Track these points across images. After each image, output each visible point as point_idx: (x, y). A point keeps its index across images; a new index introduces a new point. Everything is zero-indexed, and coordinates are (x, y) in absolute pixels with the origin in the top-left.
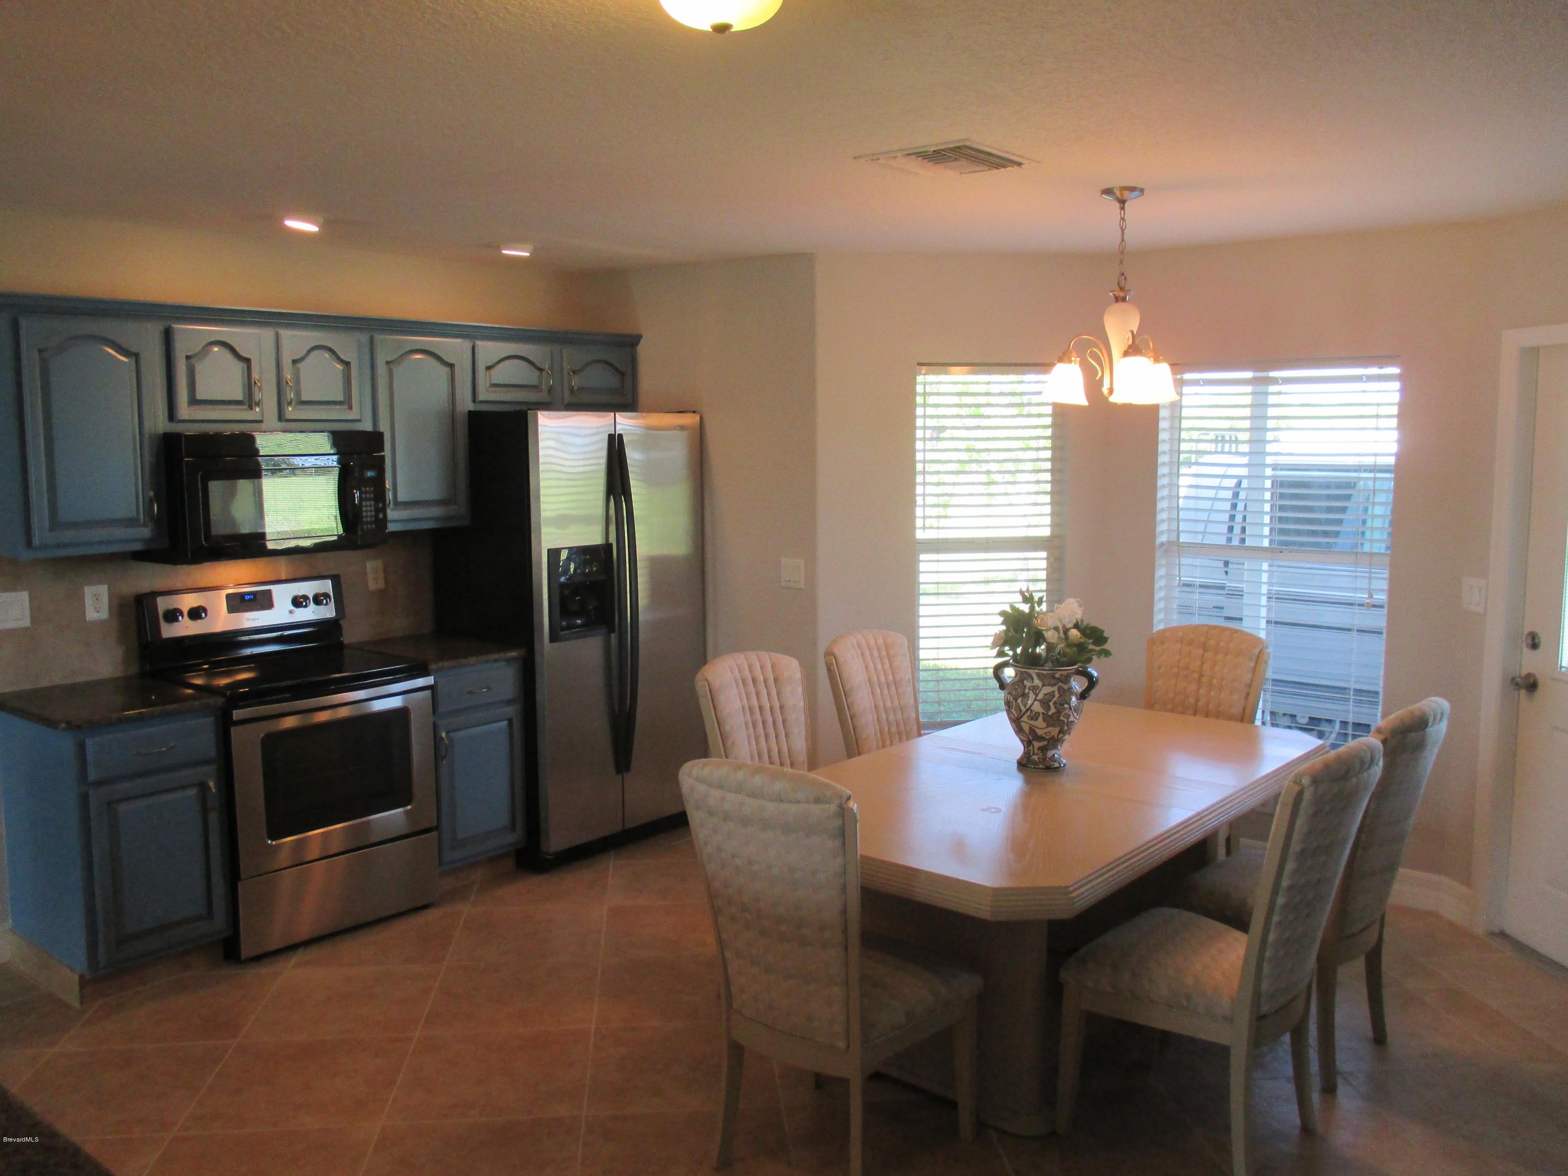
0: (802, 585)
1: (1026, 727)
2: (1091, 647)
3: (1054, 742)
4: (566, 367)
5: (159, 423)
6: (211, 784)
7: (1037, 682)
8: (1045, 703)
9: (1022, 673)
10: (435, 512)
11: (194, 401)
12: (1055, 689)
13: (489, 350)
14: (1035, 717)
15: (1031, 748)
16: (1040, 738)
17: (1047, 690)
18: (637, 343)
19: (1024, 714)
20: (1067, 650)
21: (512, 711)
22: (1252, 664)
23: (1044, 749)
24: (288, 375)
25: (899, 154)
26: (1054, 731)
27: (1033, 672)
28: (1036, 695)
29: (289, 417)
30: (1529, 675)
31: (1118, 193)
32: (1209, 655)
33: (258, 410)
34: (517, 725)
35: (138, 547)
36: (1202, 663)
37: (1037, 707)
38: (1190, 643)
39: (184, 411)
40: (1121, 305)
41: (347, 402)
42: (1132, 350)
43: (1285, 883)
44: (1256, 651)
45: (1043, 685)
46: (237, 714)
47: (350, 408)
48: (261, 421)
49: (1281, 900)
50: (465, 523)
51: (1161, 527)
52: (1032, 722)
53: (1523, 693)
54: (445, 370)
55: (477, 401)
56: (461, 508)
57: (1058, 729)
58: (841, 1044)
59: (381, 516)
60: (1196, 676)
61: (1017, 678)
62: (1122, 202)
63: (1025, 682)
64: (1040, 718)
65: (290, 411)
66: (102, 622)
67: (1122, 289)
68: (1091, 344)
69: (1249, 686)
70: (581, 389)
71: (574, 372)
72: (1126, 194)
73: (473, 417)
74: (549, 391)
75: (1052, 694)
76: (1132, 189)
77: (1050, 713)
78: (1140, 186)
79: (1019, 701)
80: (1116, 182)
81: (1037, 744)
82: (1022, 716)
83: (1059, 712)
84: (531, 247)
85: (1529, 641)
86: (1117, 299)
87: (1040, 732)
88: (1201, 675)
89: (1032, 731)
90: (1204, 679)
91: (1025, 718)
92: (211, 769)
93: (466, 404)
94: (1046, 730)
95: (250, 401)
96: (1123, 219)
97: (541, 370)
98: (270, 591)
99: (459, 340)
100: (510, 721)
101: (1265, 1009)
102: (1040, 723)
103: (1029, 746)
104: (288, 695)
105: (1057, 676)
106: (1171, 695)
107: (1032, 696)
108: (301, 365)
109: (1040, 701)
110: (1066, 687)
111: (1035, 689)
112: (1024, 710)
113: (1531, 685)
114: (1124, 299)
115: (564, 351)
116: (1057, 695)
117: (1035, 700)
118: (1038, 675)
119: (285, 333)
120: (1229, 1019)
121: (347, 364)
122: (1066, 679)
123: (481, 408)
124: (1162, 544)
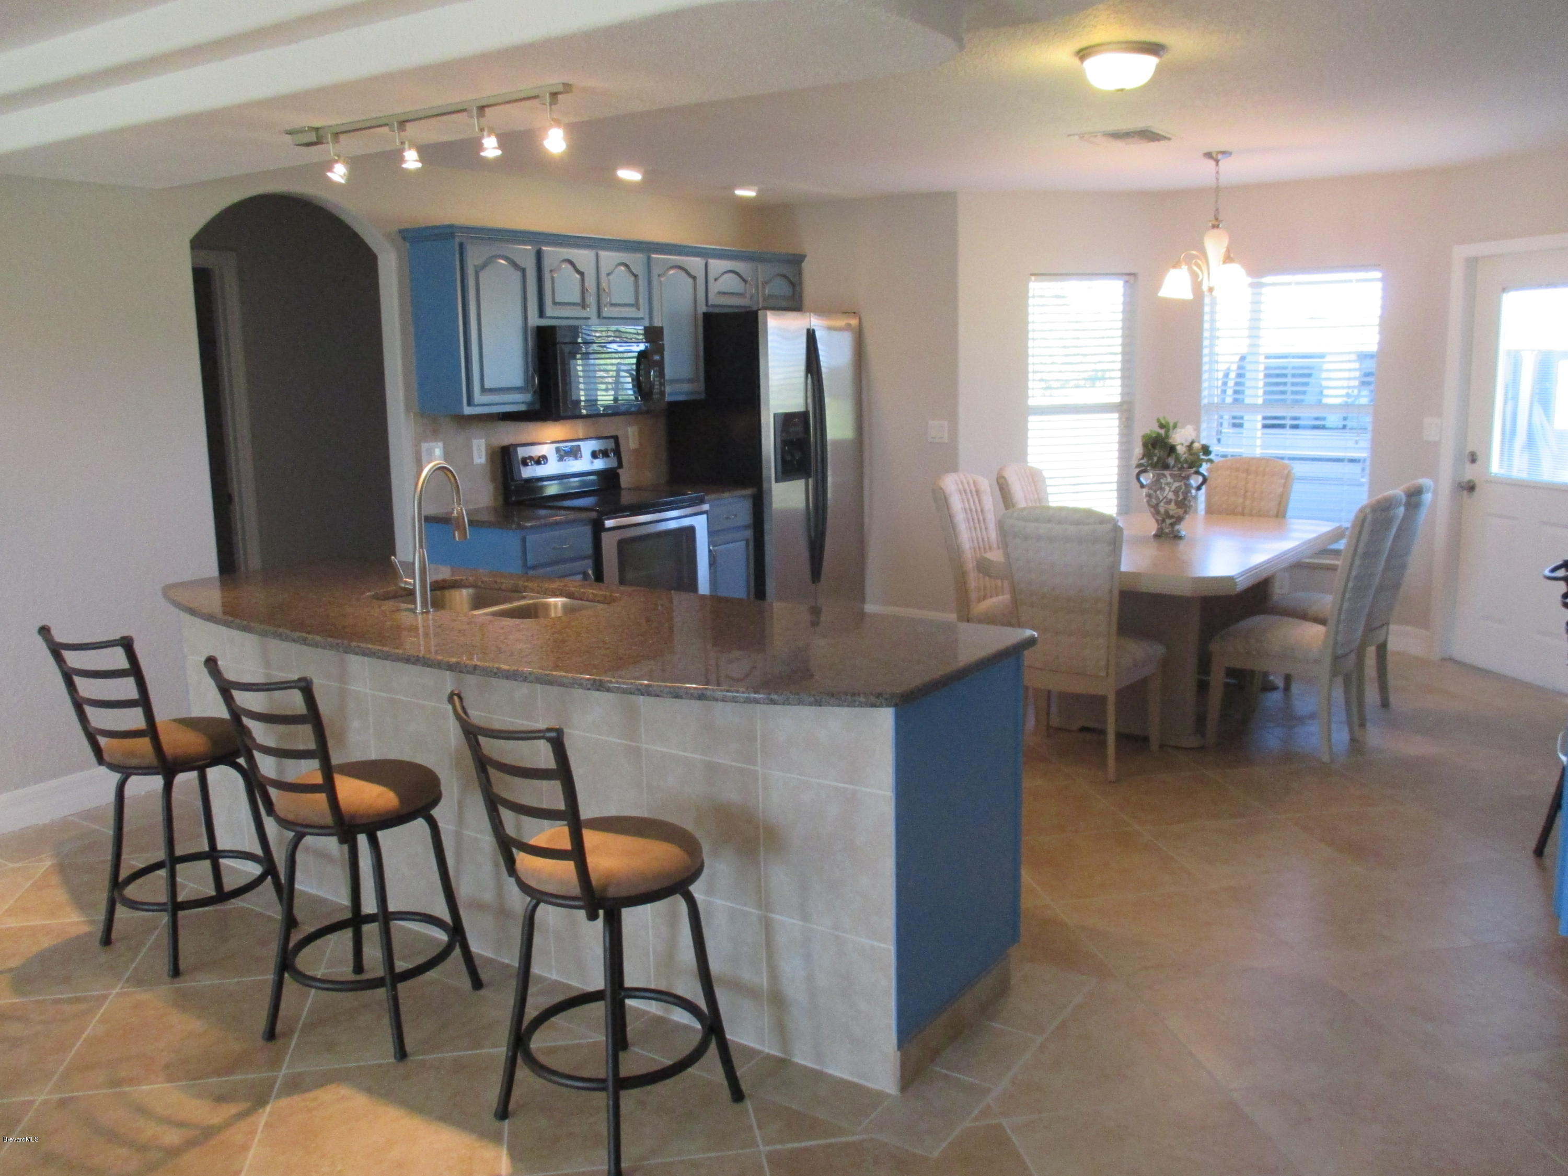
0: (946, 441)
1: (1162, 510)
2: (1203, 457)
3: (1179, 519)
4: (760, 280)
5: (534, 320)
6: (590, 572)
7: (1169, 479)
8: (1176, 492)
9: (1159, 475)
10: (686, 387)
11: (555, 303)
12: (1182, 483)
13: (717, 265)
14: (1169, 502)
15: (1164, 525)
16: (1171, 517)
17: (1177, 484)
18: (802, 261)
19: (1162, 500)
20: (1190, 457)
21: (749, 533)
22: (1283, 481)
23: (1172, 525)
24: (604, 285)
25: (1100, 134)
26: (1180, 511)
27: (1167, 473)
28: (1171, 488)
29: (605, 315)
30: (1470, 481)
31: (1214, 155)
32: (1251, 477)
33: (588, 309)
34: (751, 544)
35: (522, 408)
36: (1247, 483)
37: (1171, 496)
38: (1237, 470)
39: (549, 311)
40: (1216, 231)
41: (636, 305)
42: (1228, 259)
43: (1354, 573)
44: (1286, 472)
45: (1174, 482)
46: (609, 523)
47: (638, 309)
48: (589, 318)
49: (1350, 585)
50: (703, 396)
51: (1205, 393)
52: (1166, 506)
53: (1465, 492)
54: (690, 280)
55: (709, 304)
56: (700, 386)
57: (1183, 510)
58: (1103, 674)
59: (663, 388)
60: (1242, 492)
61: (1155, 478)
62: (1217, 161)
63: (1162, 480)
64: (1173, 503)
65: (606, 311)
66: (481, 465)
67: (1217, 219)
68: (1195, 257)
69: (1281, 496)
70: (770, 296)
71: (766, 283)
72: (1220, 157)
73: (707, 317)
74: (751, 298)
75: (1180, 487)
76: (1223, 153)
77: (1179, 499)
78: (1229, 150)
79: (1158, 492)
80: (1213, 149)
81: (1168, 521)
82: (1160, 502)
83: (1185, 499)
84: (756, 188)
85: (1470, 458)
86: (1214, 227)
87: (1171, 513)
88: (1246, 492)
89: (1167, 512)
90: (1249, 494)
91: (1162, 504)
92: (589, 563)
93: (702, 309)
94: (1175, 511)
95: (583, 305)
96: (1217, 172)
97: (745, 281)
98: (579, 446)
99: (698, 259)
100: (747, 541)
101: (1340, 652)
102: (1172, 506)
103: (1162, 523)
104: (628, 513)
105: (1183, 475)
106: (1224, 506)
107: (1167, 489)
108: (611, 277)
109: (1173, 491)
110: (1187, 482)
111: (1168, 484)
112: (1161, 498)
113: (1471, 488)
114: (1218, 227)
115: (760, 267)
116: (1183, 487)
117: (1170, 491)
118: (1171, 475)
119: (602, 254)
120: (1317, 661)
121: (636, 276)
122: (1187, 478)
123: (711, 310)
124: (1205, 405)
